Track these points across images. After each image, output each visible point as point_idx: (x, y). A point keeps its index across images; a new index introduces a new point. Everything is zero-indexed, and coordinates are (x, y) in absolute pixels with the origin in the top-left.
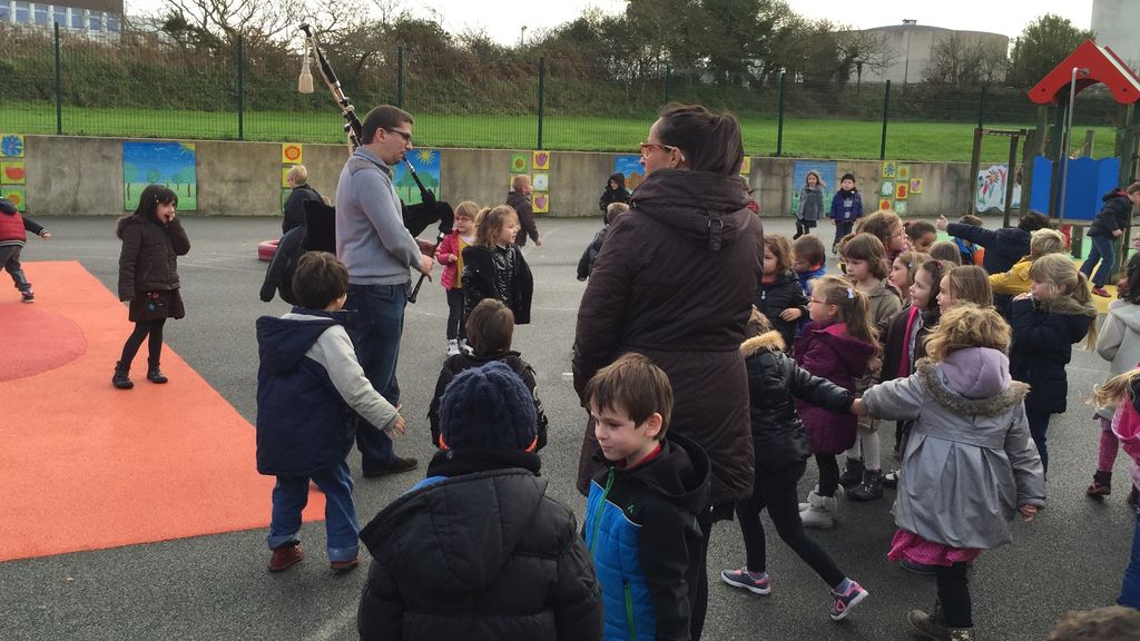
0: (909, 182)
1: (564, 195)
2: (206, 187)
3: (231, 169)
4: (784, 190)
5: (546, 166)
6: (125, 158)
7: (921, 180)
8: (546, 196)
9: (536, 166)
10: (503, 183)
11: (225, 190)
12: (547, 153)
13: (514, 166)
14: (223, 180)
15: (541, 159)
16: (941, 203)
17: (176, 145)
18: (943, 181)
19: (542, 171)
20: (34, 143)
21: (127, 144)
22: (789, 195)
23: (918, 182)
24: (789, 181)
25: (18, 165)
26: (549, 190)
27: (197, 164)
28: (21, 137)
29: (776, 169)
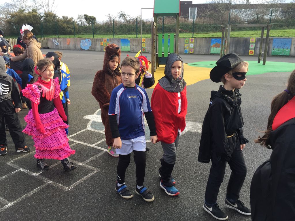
1: (198, 49)
2: (131, 47)
3: (135, 44)
4: (269, 47)
5: (193, 42)
6: (121, 42)
8: (193, 49)
10: (183, 46)
11: (134, 47)
12: (193, 38)
14: (134, 46)
15: (192, 40)
17: (127, 39)
19: (192, 43)
20: (111, 39)
21: (121, 39)
22: (271, 49)
24: (271, 45)
25: (109, 43)
26: (194, 48)
27: (130, 43)
28: (109, 38)
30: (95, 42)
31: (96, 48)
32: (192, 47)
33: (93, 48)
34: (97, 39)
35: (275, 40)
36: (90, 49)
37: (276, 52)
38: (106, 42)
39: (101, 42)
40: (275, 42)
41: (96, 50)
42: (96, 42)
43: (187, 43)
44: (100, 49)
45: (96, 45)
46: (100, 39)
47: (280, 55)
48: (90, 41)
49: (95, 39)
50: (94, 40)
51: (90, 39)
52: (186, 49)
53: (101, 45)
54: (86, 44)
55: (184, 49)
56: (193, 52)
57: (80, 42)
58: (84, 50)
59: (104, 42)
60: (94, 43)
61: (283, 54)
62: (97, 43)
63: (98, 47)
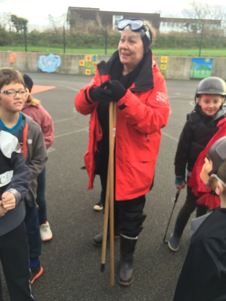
30: (67, 59)
31: (69, 70)
33: (64, 70)
34: (72, 56)
36: (58, 71)
38: (90, 61)
39: (80, 61)
41: (70, 73)
42: (71, 60)
44: (77, 72)
45: (70, 64)
46: (79, 56)
48: (57, 58)
49: (68, 55)
50: (66, 57)
51: (59, 55)
53: (81, 65)
54: (50, 63)
57: (38, 59)
58: (46, 72)
59: (87, 60)
60: (66, 62)
62: (73, 61)
63: (74, 68)
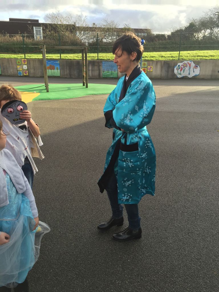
0: (147, 67)
1: (32, 71)
4: (99, 70)
7: (152, 67)
8: (27, 71)
9: (23, 63)
10: (16, 68)
12: (26, 60)
13: (18, 63)
15: (24, 61)
16: (161, 74)
18: (162, 67)
19: (25, 64)
22: (101, 72)
23: (151, 68)
24: (101, 67)
26: (28, 70)
29: (96, 64)
32: (26, 69)
35: (103, 62)
37: (106, 74)
40: (104, 65)
43: (19, 64)
47: (110, 77)
52: (20, 71)
55: (18, 71)
56: (27, 74)
61: (112, 76)
